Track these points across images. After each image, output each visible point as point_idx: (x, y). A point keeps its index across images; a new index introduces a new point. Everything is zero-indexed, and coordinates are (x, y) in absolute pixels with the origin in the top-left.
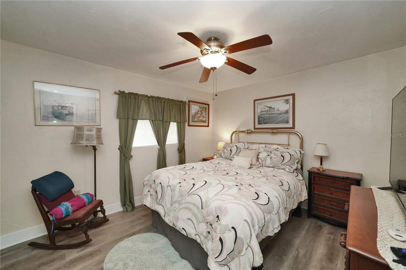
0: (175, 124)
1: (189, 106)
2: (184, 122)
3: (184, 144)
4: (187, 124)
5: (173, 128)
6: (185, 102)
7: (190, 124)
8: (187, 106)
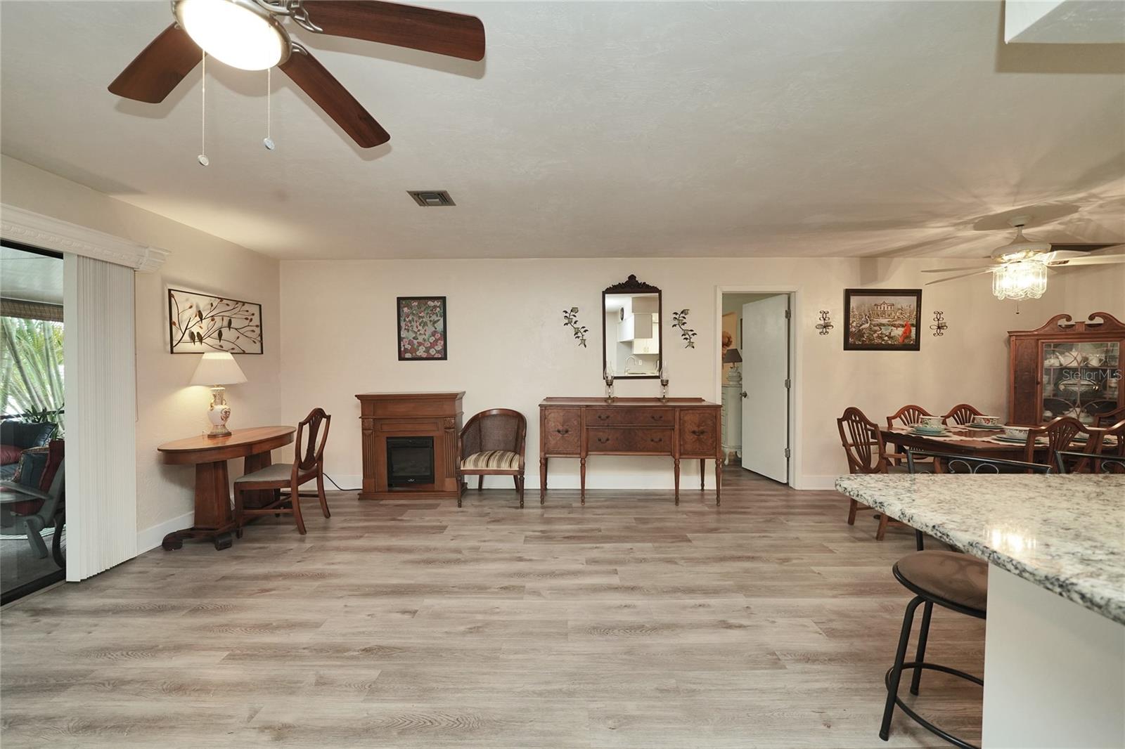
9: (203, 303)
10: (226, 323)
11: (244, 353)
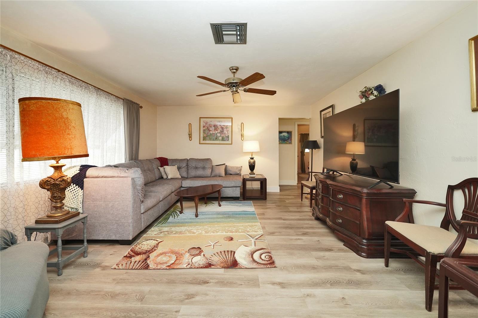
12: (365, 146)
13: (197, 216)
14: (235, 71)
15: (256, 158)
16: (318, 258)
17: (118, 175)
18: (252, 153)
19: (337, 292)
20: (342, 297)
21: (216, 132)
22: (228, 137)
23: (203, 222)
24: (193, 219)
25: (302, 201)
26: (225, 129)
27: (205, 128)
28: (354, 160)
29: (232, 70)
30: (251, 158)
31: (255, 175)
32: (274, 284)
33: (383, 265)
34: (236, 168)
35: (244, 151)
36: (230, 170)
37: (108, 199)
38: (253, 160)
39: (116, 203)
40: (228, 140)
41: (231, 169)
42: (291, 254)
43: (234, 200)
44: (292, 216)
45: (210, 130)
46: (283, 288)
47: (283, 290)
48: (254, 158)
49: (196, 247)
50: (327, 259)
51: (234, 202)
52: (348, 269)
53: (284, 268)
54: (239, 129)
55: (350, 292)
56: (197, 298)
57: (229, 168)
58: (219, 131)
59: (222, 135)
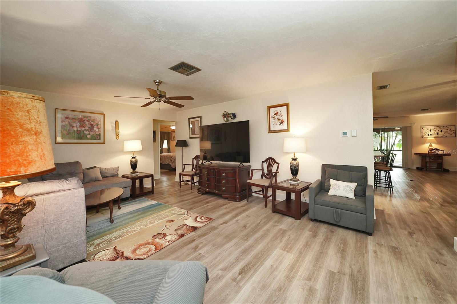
0: (166, 140)
1: (172, 133)
2: (170, 140)
3: (170, 148)
4: (171, 140)
5: (165, 142)
6: (170, 132)
7: (173, 140)
8: (171, 134)
9: (432, 128)
10: (440, 131)
11: (447, 137)
12: (211, 144)
13: (112, 221)
14: (159, 84)
15: (138, 157)
16: (225, 209)
17: (60, 188)
18: (134, 153)
19: (244, 215)
20: (246, 215)
21: (83, 129)
22: (100, 135)
23: (128, 223)
24: (110, 225)
25: (180, 187)
26: (95, 127)
27: (64, 124)
28: (205, 153)
29: (156, 83)
30: (133, 157)
31: (138, 173)
32: (222, 224)
33: (246, 201)
34: (112, 169)
35: (125, 151)
36: (106, 173)
37: (49, 221)
38: (135, 159)
39: (63, 222)
40: (99, 139)
41: (107, 171)
42: (214, 212)
43: (123, 201)
44: (187, 197)
45: (73, 127)
46: (227, 223)
47: (227, 224)
48: (136, 157)
49: (155, 234)
50: (228, 208)
51: (128, 202)
52: (238, 208)
53: (218, 218)
54: (112, 127)
55: (247, 213)
56: (200, 246)
57: (104, 170)
58: (87, 128)
59: (92, 133)
